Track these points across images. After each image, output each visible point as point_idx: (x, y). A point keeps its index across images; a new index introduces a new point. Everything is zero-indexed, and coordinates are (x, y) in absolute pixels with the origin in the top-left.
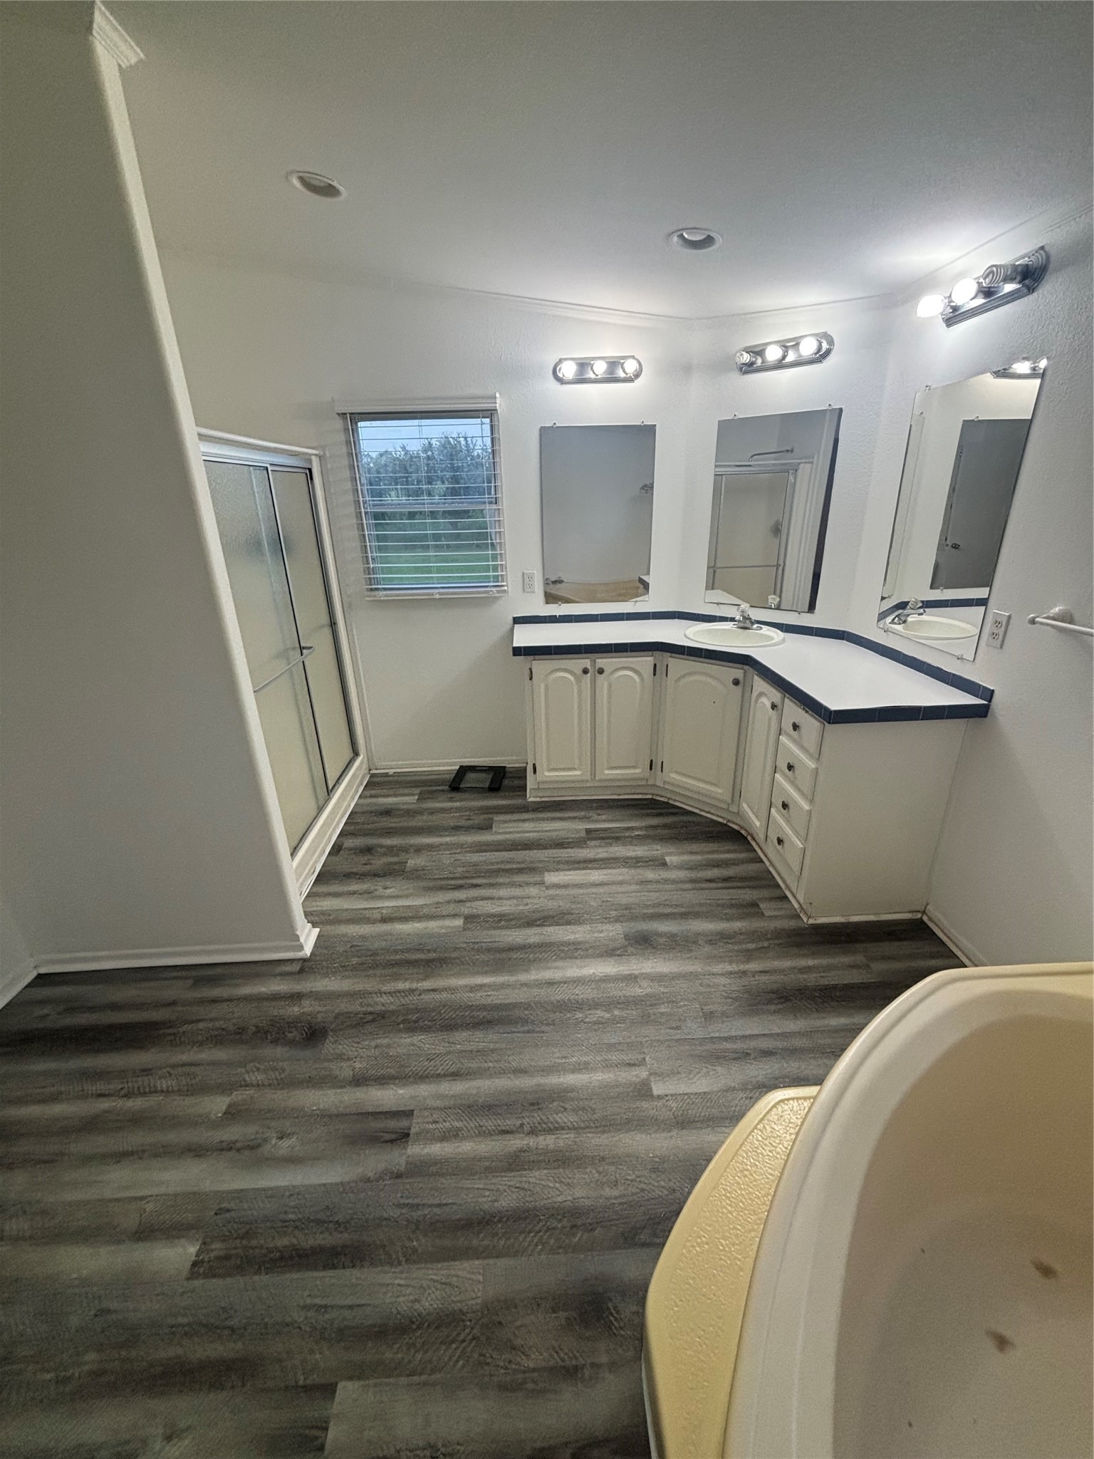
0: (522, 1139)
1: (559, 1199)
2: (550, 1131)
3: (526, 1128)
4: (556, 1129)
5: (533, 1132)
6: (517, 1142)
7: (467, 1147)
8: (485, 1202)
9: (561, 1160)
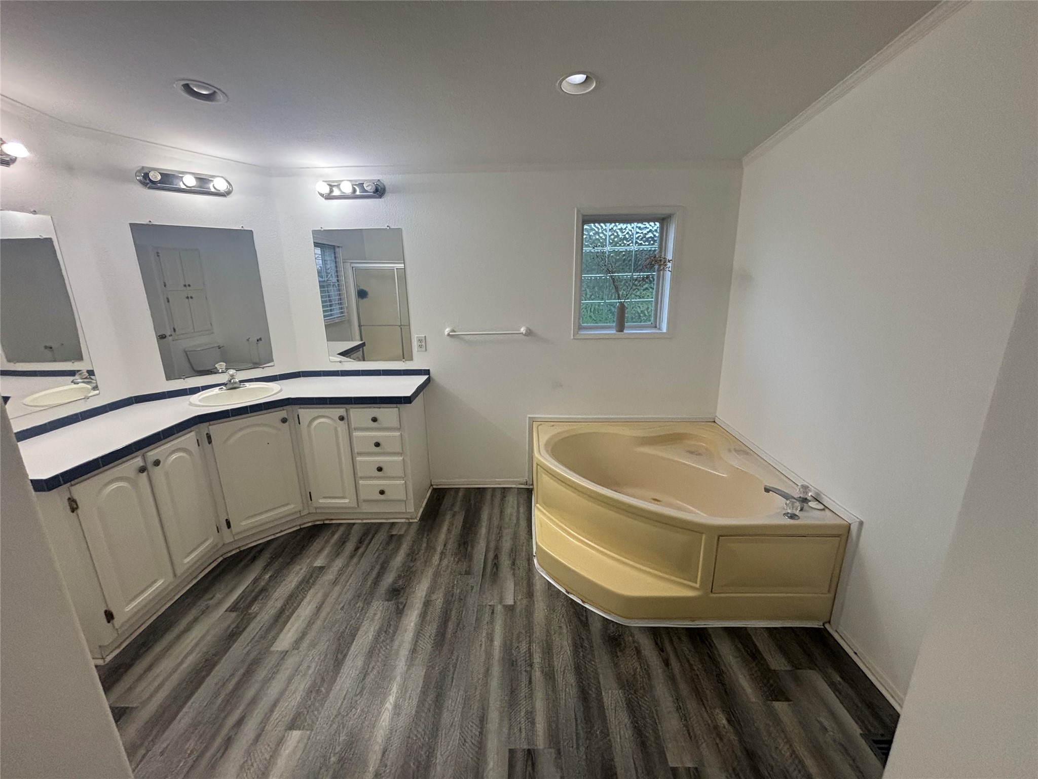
0: (535, 671)
1: (569, 652)
2: (531, 656)
3: (528, 669)
4: (530, 652)
5: (531, 665)
6: (537, 675)
7: (540, 705)
8: (574, 692)
9: (548, 651)
